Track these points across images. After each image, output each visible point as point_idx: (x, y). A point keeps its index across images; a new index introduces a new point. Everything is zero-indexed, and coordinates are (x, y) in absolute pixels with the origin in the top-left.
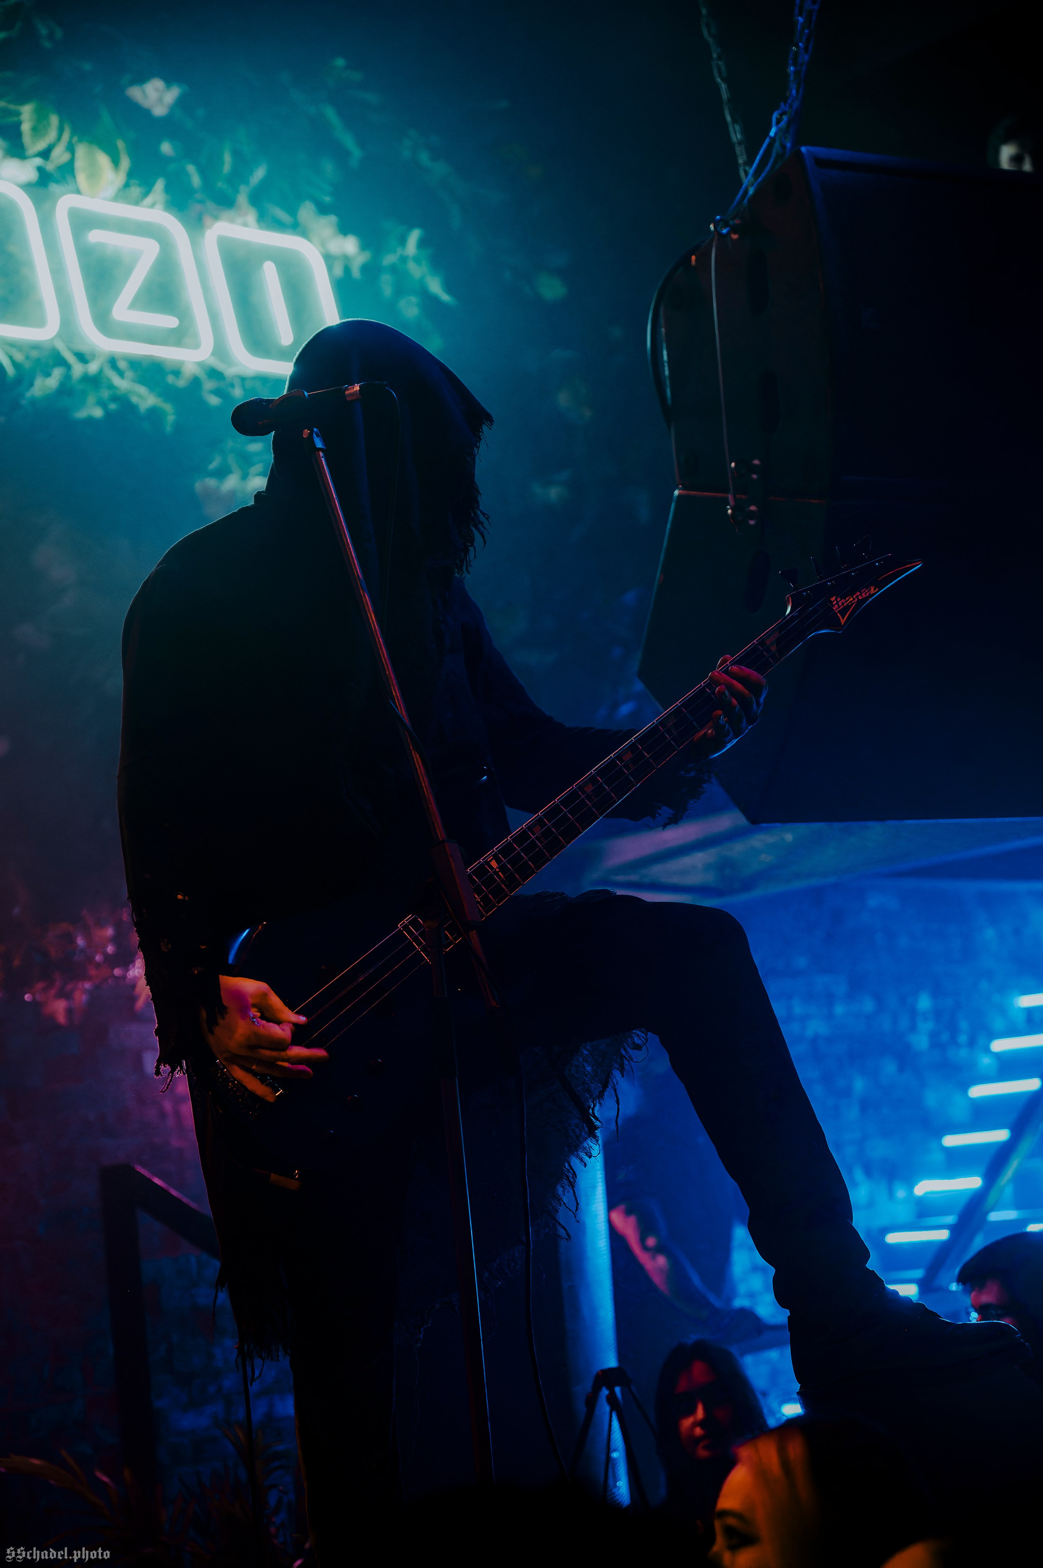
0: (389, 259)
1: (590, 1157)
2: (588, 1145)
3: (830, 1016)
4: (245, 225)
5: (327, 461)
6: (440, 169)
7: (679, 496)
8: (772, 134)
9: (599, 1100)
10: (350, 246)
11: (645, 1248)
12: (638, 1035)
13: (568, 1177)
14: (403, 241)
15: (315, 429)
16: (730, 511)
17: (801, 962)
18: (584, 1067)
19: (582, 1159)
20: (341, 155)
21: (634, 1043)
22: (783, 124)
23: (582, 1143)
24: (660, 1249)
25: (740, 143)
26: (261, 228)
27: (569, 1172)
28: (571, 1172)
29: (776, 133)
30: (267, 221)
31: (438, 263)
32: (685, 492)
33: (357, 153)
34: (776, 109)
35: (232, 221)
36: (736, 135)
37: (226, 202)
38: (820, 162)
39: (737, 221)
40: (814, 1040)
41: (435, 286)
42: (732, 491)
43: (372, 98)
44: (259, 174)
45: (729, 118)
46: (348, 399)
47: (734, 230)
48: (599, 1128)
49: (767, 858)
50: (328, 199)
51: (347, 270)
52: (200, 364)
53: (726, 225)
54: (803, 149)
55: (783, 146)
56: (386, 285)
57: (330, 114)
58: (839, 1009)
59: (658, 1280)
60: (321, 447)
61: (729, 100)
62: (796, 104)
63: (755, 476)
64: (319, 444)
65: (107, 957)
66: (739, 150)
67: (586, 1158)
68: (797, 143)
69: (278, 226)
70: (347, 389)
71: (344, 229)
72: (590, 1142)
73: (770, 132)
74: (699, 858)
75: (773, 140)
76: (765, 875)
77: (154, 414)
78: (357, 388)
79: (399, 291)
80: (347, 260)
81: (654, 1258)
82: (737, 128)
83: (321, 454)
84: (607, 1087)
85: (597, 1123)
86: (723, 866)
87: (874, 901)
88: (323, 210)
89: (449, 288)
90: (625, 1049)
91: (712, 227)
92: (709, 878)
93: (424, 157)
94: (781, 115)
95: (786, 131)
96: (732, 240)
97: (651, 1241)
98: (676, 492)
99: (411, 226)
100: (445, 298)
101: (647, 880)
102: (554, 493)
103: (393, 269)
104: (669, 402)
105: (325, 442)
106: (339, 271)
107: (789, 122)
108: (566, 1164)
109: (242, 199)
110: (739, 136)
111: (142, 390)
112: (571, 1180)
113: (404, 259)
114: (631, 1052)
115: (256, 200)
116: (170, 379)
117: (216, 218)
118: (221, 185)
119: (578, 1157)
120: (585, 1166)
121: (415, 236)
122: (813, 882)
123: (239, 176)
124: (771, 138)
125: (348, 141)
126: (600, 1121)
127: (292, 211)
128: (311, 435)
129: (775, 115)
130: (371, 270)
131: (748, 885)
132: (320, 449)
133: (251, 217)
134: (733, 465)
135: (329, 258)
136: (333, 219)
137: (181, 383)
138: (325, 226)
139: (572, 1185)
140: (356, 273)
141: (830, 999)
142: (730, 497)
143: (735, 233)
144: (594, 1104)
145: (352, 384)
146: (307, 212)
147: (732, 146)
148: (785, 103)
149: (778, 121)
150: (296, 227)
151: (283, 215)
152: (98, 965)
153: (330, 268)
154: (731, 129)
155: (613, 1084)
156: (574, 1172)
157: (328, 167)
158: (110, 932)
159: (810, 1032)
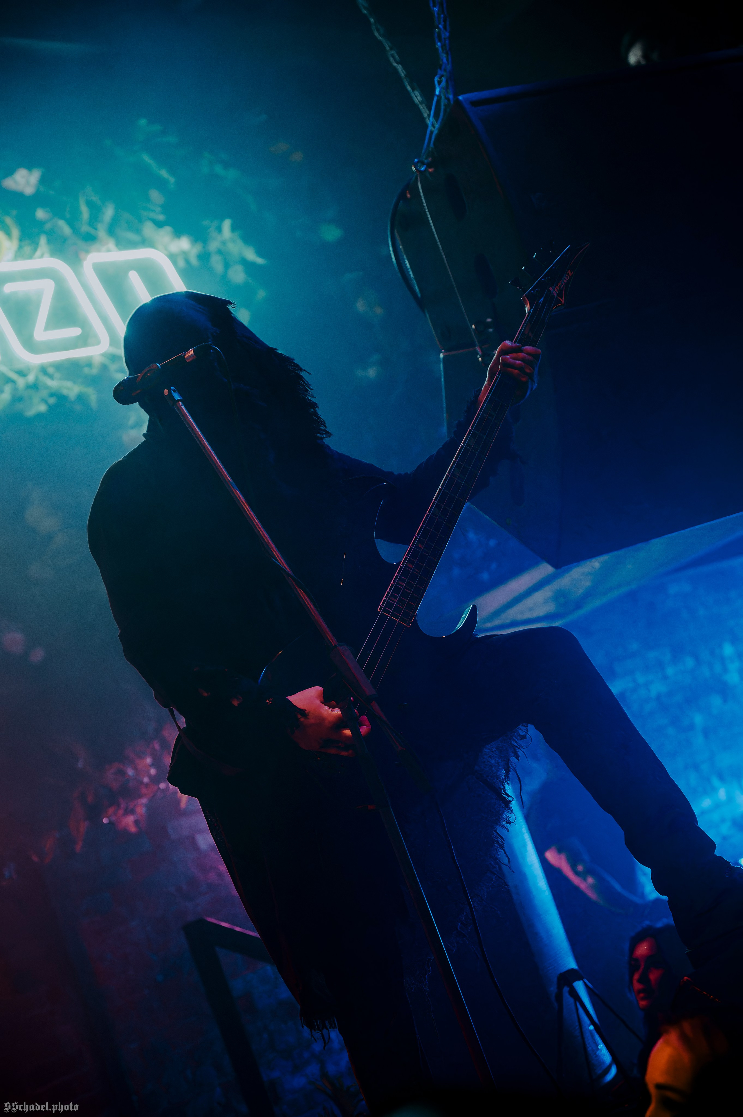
0: (214, 245)
1: (510, 823)
2: (506, 815)
3: (665, 677)
4: (109, 251)
5: (185, 407)
6: (232, 174)
7: (444, 358)
8: (437, 93)
9: (506, 781)
10: (184, 244)
11: (576, 873)
12: (521, 729)
13: (498, 842)
14: (219, 229)
15: (172, 388)
16: (480, 359)
17: (635, 646)
18: (489, 762)
19: (505, 827)
20: (161, 185)
21: (520, 735)
22: (444, 84)
23: (501, 815)
24: (589, 871)
25: (421, 103)
26: (120, 249)
27: (498, 837)
28: (499, 838)
29: (440, 92)
30: (123, 244)
31: (247, 239)
32: (446, 354)
33: (172, 180)
34: (436, 75)
35: (99, 251)
36: (417, 97)
37: (90, 239)
38: (475, 103)
39: (430, 159)
40: (659, 697)
41: (251, 255)
42: (477, 344)
43: (172, 139)
44: (109, 213)
45: (409, 88)
46: (188, 361)
47: (429, 166)
48: (511, 802)
49: (587, 583)
50: (161, 217)
51: (187, 261)
52: (104, 355)
53: (423, 164)
54: (460, 98)
55: (448, 99)
56: (217, 264)
57: (146, 158)
58: (670, 671)
59: (592, 895)
60: (179, 399)
61: (406, 76)
62: (449, 67)
63: (491, 330)
64: (177, 396)
65: (151, 777)
66: (421, 107)
67: (507, 825)
68: (456, 95)
69: (132, 245)
70: (185, 355)
71: (178, 233)
72: (507, 813)
73: (435, 92)
74: (539, 596)
75: (439, 97)
76: (589, 594)
77: (81, 398)
78: (192, 352)
79: (227, 265)
80: (185, 254)
81: (585, 879)
82: (417, 93)
83: (181, 403)
84: (510, 771)
85: (510, 799)
86: (560, 596)
87: (673, 589)
88: (159, 225)
89: (260, 253)
90: (516, 742)
91: (413, 168)
92: (550, 608)
93: (219, 169)
94: (440, 78)
95: (447, 88)
96: (430, 173)
97: (580, 868)
98: (441, 355)
99: (222, 219)
100: (260, 261)
101: (508, 621)
102: (372, 373)
103: (220, 252)
104: (419, 295)
105: (180, 394)
106: (181, 263)
107: (447, 81)
108: (494, 833)
109: (102, 233)
110: (420, 98)
111: (69, 384)
112: (500, 843)
113: (224, 243)
114: (520, 742)
115: (111, 231)
116: (86, 370)
117: (88, 252)
118: (85, 228)
119: (501, 825)
120: (508, 831)
121: (227, 225)
122: (625, 589)
123: (95, 218)
124: (438, 96)
125: (164, 173)
126: (511, 797)
127: (138, 231)
128: (170, 392)
129: (436, 79)
130: (204, 257)
131: (578, 606)
132: (179, 400)
133: (111, 244)
134: (473, 326)
135: (173, 257)
136: (168, 229)
137: (95, 371)
138: (164, 235)
139: (502, 847)
140: (194, 261)
141: (660, 665)
142: (478, 349)
143: (430, 168)
144: (503, 785)
145: (188, 350)
146: (148, 229)
147: (416, 106)
148: (441, 69)
149: (440, 83)
150: (145, 242)
151: (132, 236)
152: (147, 785)
153: (175, 263)
154: (412, 95)
155: (514, 767)
156: (502, 838)
157: (155, 195)
158: (149, 760)
159: (653, 693)
